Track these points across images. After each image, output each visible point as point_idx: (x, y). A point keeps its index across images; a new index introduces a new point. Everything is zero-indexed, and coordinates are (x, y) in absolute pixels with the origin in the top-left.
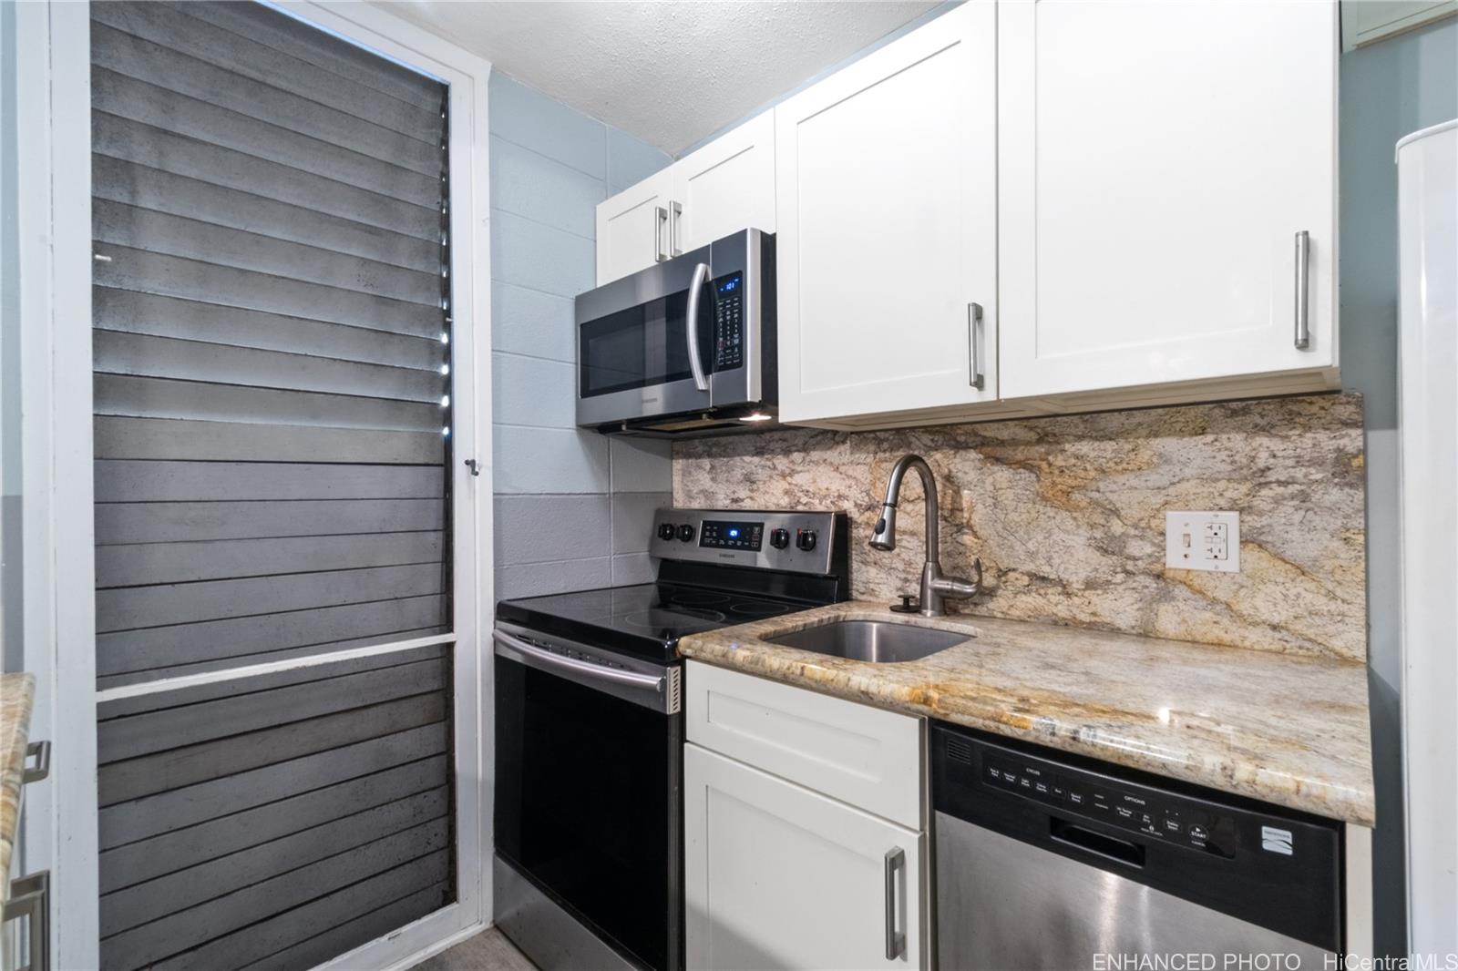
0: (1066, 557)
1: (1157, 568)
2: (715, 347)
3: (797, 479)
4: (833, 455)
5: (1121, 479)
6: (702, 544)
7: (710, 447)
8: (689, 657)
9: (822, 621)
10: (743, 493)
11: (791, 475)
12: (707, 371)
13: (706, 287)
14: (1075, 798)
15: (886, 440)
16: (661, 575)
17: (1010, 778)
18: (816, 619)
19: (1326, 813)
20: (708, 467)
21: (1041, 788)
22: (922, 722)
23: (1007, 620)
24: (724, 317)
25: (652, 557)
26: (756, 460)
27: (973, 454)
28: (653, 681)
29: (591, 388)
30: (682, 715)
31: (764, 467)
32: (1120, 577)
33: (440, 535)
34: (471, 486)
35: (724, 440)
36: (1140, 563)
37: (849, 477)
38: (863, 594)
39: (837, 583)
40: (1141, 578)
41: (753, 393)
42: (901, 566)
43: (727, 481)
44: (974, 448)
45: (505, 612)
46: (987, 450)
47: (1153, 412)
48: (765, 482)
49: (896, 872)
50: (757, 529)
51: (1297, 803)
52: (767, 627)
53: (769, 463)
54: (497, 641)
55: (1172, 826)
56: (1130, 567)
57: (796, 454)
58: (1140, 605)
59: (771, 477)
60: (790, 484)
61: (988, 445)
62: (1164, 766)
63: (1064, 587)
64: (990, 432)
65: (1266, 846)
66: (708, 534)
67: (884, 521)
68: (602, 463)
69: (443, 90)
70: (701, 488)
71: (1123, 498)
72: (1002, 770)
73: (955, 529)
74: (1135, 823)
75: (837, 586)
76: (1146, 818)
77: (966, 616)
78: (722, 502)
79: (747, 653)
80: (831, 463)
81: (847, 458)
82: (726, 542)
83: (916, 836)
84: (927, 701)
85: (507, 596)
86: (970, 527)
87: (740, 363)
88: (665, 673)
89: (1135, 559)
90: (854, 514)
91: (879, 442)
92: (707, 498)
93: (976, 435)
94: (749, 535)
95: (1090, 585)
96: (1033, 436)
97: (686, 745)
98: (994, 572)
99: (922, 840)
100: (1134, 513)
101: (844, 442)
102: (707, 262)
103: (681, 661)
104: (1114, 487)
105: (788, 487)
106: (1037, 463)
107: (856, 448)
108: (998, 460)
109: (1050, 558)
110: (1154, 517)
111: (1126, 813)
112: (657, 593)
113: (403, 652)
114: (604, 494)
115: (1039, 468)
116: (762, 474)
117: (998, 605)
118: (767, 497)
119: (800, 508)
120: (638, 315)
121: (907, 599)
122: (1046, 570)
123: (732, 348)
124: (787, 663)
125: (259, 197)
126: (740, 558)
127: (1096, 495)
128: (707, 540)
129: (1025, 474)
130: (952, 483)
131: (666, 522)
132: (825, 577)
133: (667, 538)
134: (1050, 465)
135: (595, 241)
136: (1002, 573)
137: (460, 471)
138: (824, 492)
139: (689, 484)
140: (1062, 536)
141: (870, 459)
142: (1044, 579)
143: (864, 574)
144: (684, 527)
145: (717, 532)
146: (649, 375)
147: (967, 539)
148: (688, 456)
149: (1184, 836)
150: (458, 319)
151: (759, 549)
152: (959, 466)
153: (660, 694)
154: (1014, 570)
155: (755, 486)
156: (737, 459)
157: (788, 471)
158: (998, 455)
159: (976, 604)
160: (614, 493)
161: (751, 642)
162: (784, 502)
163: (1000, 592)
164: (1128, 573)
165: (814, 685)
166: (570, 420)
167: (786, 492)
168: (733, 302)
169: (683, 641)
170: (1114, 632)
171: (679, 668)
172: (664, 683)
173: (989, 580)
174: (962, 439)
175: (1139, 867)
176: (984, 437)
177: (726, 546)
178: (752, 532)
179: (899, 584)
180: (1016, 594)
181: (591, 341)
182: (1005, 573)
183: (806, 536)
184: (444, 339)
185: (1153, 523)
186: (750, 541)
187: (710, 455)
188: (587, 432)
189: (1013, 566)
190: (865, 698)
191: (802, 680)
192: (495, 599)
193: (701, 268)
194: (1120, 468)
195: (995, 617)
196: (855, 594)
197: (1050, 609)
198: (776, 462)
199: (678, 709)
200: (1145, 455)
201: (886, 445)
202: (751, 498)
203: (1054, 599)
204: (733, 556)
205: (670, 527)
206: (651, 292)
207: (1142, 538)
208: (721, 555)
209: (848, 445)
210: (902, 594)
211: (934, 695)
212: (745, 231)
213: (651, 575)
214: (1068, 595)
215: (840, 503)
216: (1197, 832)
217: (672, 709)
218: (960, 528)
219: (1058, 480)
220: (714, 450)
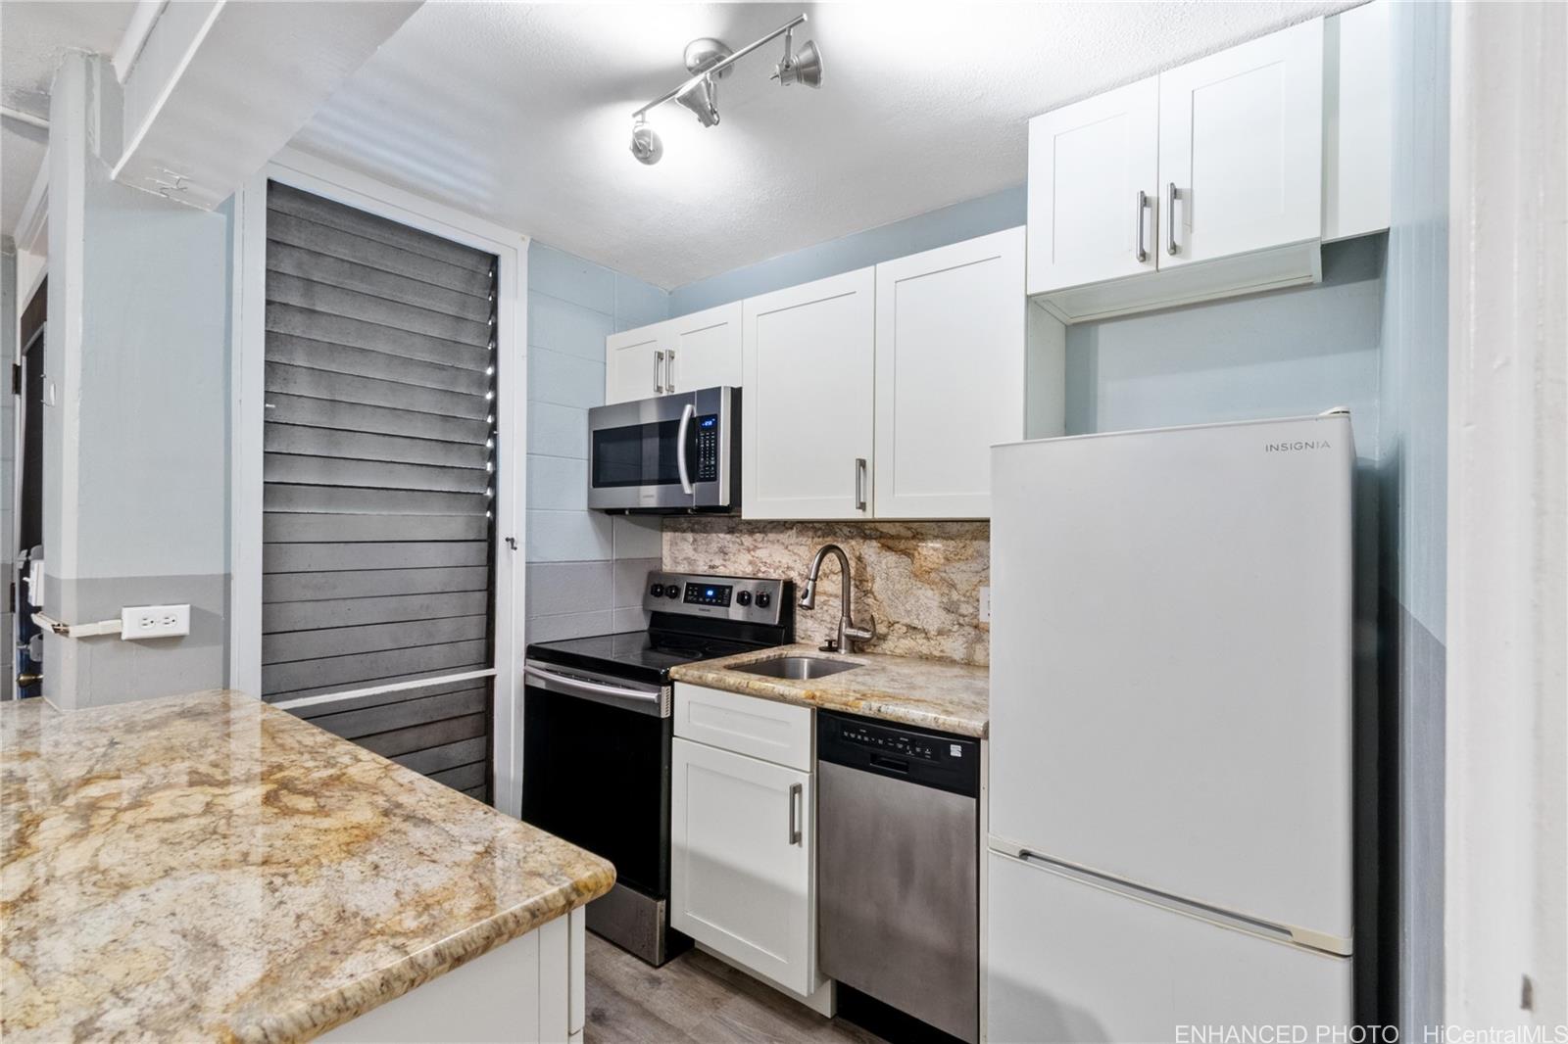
0: (928, 614)
1: (975, 622)
2: (698, 464)
3: (759, 553)
4: (783, 537)
5: (957, 565)
6: (686, 601)
7: (694, 524)
8: (677, 680)
9: (769, 657)
10: (718, 562)
11: (754, 550)
12: (692, 480)
13: (692, 420)
14: (880, 742)
15: (820, 529)
16: (652, 624)
17: (853, 736)
18: (765, 656)
19: (967, 734)
20: (691, 540)
21: (866, 739)
22: (813, 710)
23: (893, 656)
24: (705, 443)
25: (645, 610)
26: (728, 536)
27: (875, 543)
28: (653, 696)
29: (601, 481)
30: (671, 719)
31: (734, 543)
32: (956, 627)
33: (485, 594)
34: (510, 557)
35: (704, 520)
36: (966, 618)
37: (795, 554)
38: (803, 638)
39: (784, 631)
40: (967, 628)
41: (724, 499)
42: (828, 619)
43: (706, 552)
44: (875, 539)
45: (534, 652)
46: (883, 541)
47: (975, 524)
48: (734, 554)
49: (797, 795)
50: (727, 590)
51: (959, 731)
52: (731, 660)
53: (738, 540)
54: (527, 674)
55: (918, 750)
56: (961, 621)
57: (758, 534)
58: (966, 645)
59: (739, 551)
60: (753, 556)
61: (884, 538)
62: (913, 720)
63: (926, 634)
64: (885, 528)
65: (952, 754)
66: (690, 593)
67: (807, 591)
68: (608, 537)
69: (494, 260)
70: (684, 556)
71: (958, 577)
72: (850, 732)
73: (863, 594)
74: (904, 751)
75: (783, 633)
76: (908, 748)
77: (869, 653)
78: (702, 568)
79: (715, 675)
80: (783, 544)
81: (793, 540)
82: (704, 599)
83: (808, 775)
84: (813, 697)
85: (534, 641)
86: (873, 593)
87: (713, 477)
88: (660, 691)
89: (964, 616)
90: (798, 581)
91: (816, 530)
92: (689, 563)
93: (877, 530)
94: (722, 595)
95: (940, 633)
96: (909, 534)
97: (674, 739)
98: (886, 623)
99: (811, 777)
100: (963, 587)
101: (792, 528)
102: (693, 404)
103: (671, 683)
104: (953, 570)
105: (751, 558)
106: (912, 552)
107: (800, 533)
108: (890, 549)
109: (919, 615)
110: (974, 590)
111: (900, 746)
112: (648, 638)
113: (458, 683)
114: (608, 561)
115: (913, 555)
116: (732, 548)
117: (887, 646)
118: (736, 565)
119: (760, 575)
120: (637, 432)
121: (830, 642)
122: (916, 623)
123: (710, 466)
124: (739, 681)
125: (362, 350)
126: (716, 612)
127: (944, 575)
128: (690, 598)
129: (905, 559)
130: (861, 562)
131: (657, 583)
132: (776, 627)
133: (658, 595)
134: (919, 553)
135: (605, 364)
136: (891, 625)
137: (502, 546)
138: (777, 564)
139: (676, 552)
140: (926, 601)
141: (809, 542)
142: (915, 628)
143: (803, 623)
144: (671, 587)
145: (697, 592)
146: (645, 477)
147: (870, 601)
148: (675, 530)
149: (922, 755)
150: (502, 431)
151: (728, 605)
152: (866, 551)
153: (657, 705)
154: (898, 622)
155: (727, 557)
156: (714, 535)
157: (752, 547)
158: (889, 545)
159: (875, 646)
160: (616, 560)
161: (718, 669)
162: (749, 570)
163: (890, 637)
164: (960, 625)
165: (754, 693)
166: (583, 504)
167: (751, 563)
168: (711, 435)
169: (673, 669)
170: (953, 662)
171: (670, 687)
172: (659, 697)
173: (881, 629)
174: (868, 532)
175: (905, 773)
176: (882, 532)
177: (704, 603)
178: (724, 590)
179: (827, 631)
180: (899, 638)
181: (602, 445)
182: (893, 625)
183: (762, 596)
184: (489, 444)
185: (974, 593)
186: (722, 599)
187: (693, 531)
188: (597, 513)
189: (897, 620)
190: (782, 699)
191: (747, 691)
192: (526, 643)
193: (688, 407)
194: (957, 558)
195: (886, 654)
196: (797, 638)
197: (918, 649)
198: (743, 540)
199: (669, 715)
200: (970, 551)
201: (820, 533)
202: (725, 566)
203: (921, 641)
204: (708, 611)
205: (660, 586)
206: (651, 417)
207: (968, 603)
208: (700, 610)
209: (794, 531)
210: (828, 638)
211: (818, 694)
212: (720, 388)
213: (644, 625)
214: (928, 639)
215: (788, 573)
216: (927, 752)
217: (664, 714)
218: (866, 593)
219: (924, 564)
220: (696, 526)
